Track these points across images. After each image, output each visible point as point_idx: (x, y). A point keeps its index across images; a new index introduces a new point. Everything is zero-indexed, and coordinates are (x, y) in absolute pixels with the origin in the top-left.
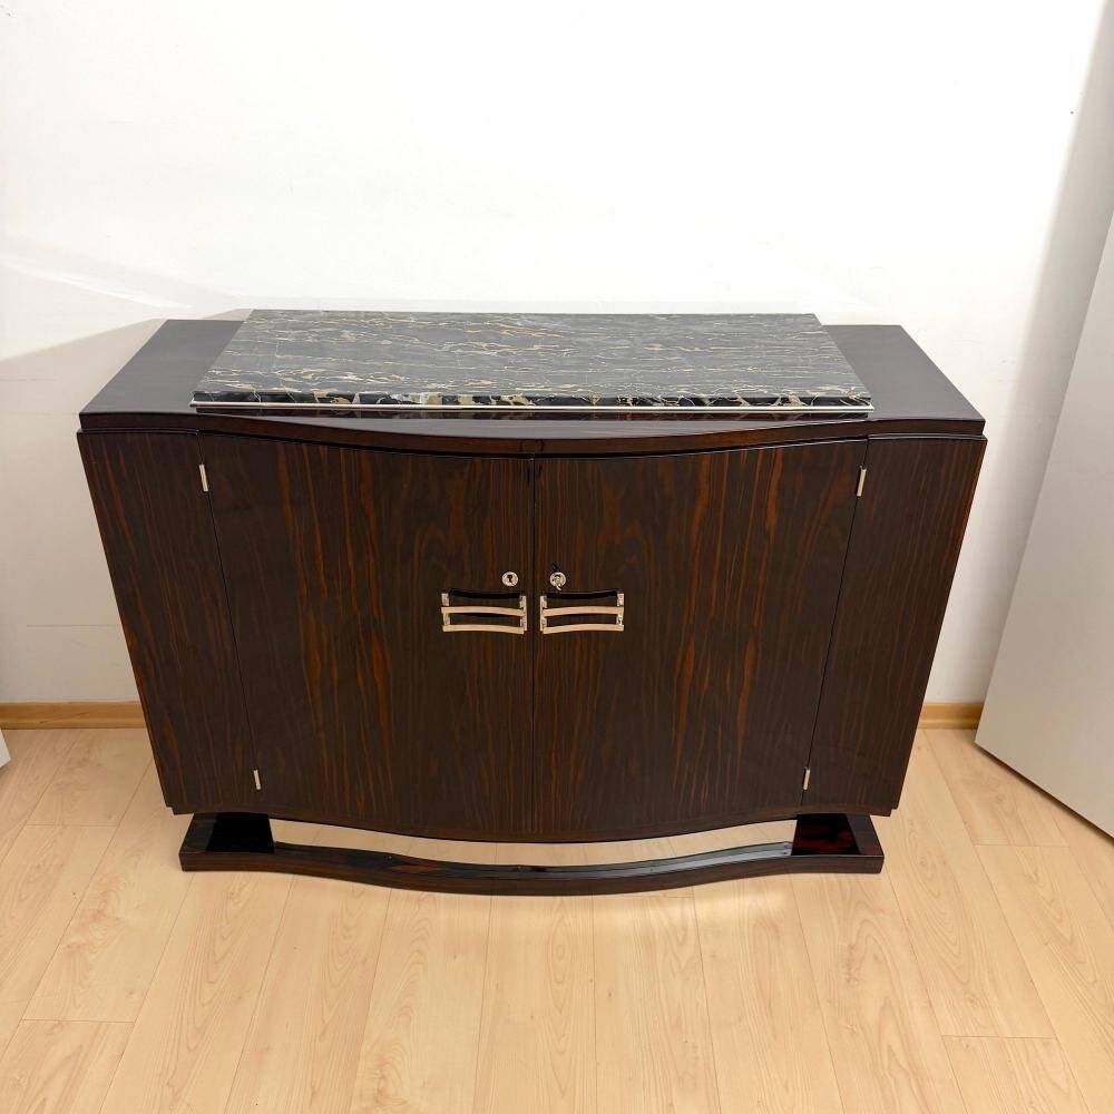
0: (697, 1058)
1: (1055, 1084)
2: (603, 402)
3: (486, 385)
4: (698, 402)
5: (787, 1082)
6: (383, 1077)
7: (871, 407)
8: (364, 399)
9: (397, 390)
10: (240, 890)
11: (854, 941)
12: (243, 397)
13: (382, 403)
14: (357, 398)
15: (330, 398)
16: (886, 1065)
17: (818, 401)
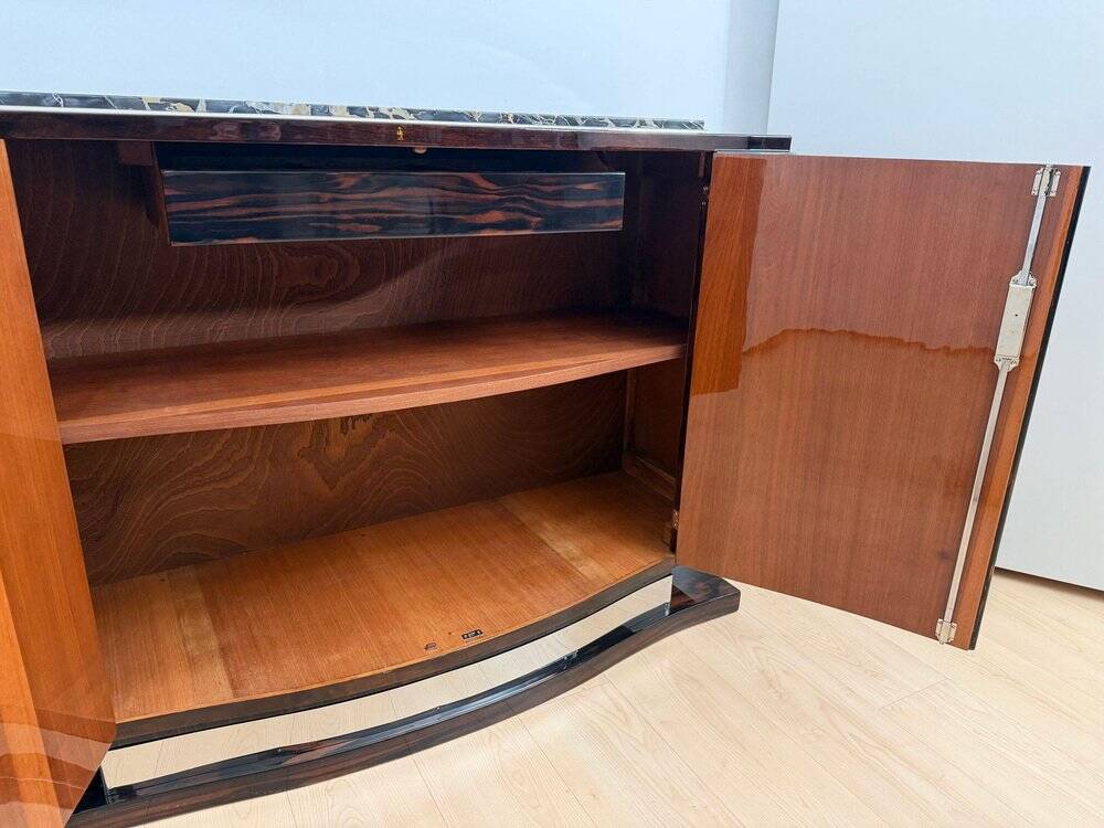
2: (485, 118)
4: (572, 121)
8: (212, 106)
11: (759, 666)
12: (36, 99)
13: (237, 111)
14: (203, 106)
15: (164, 105)
16: (861, 749)
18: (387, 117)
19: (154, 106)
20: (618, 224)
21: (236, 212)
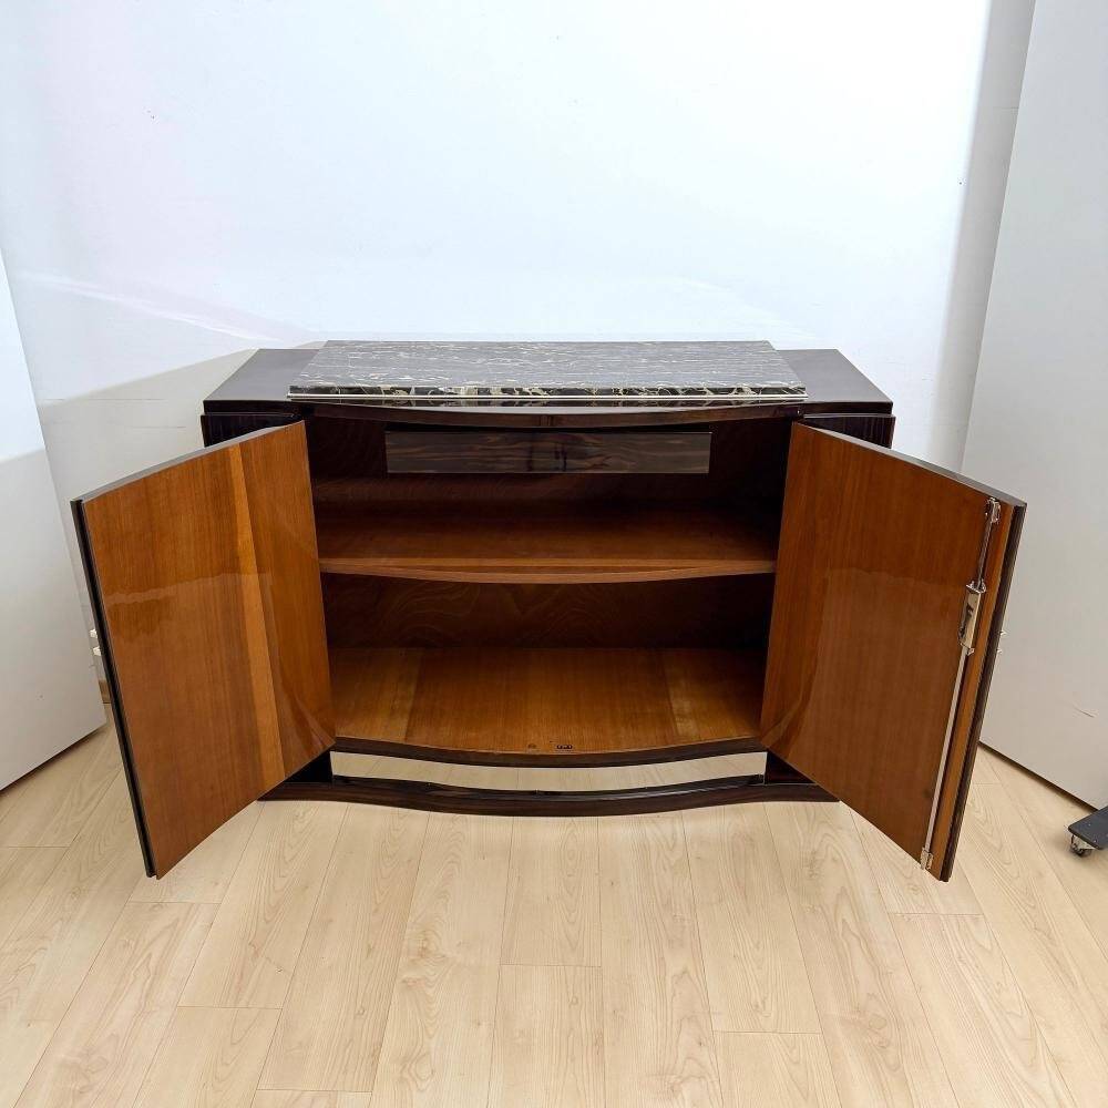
0: (684, 927)
1: (981, 946)
2: (601, 392)
3: (511, 383)
4: (674, 392)
5: (759, 943)
6: (426, 939)
7: (805, 395)
8: (418, 391)
9: (443, 385)
10: (304, 814)
11: (816, 847)
12: (327, 390)
13: (433, 393)
14: (413, 391)
15: (392, 391)
16: (841, 931)
17: (765, 391)
18: (528, 394)
19: (387, 392)
20: (705, 469)
21: (424, 455)
